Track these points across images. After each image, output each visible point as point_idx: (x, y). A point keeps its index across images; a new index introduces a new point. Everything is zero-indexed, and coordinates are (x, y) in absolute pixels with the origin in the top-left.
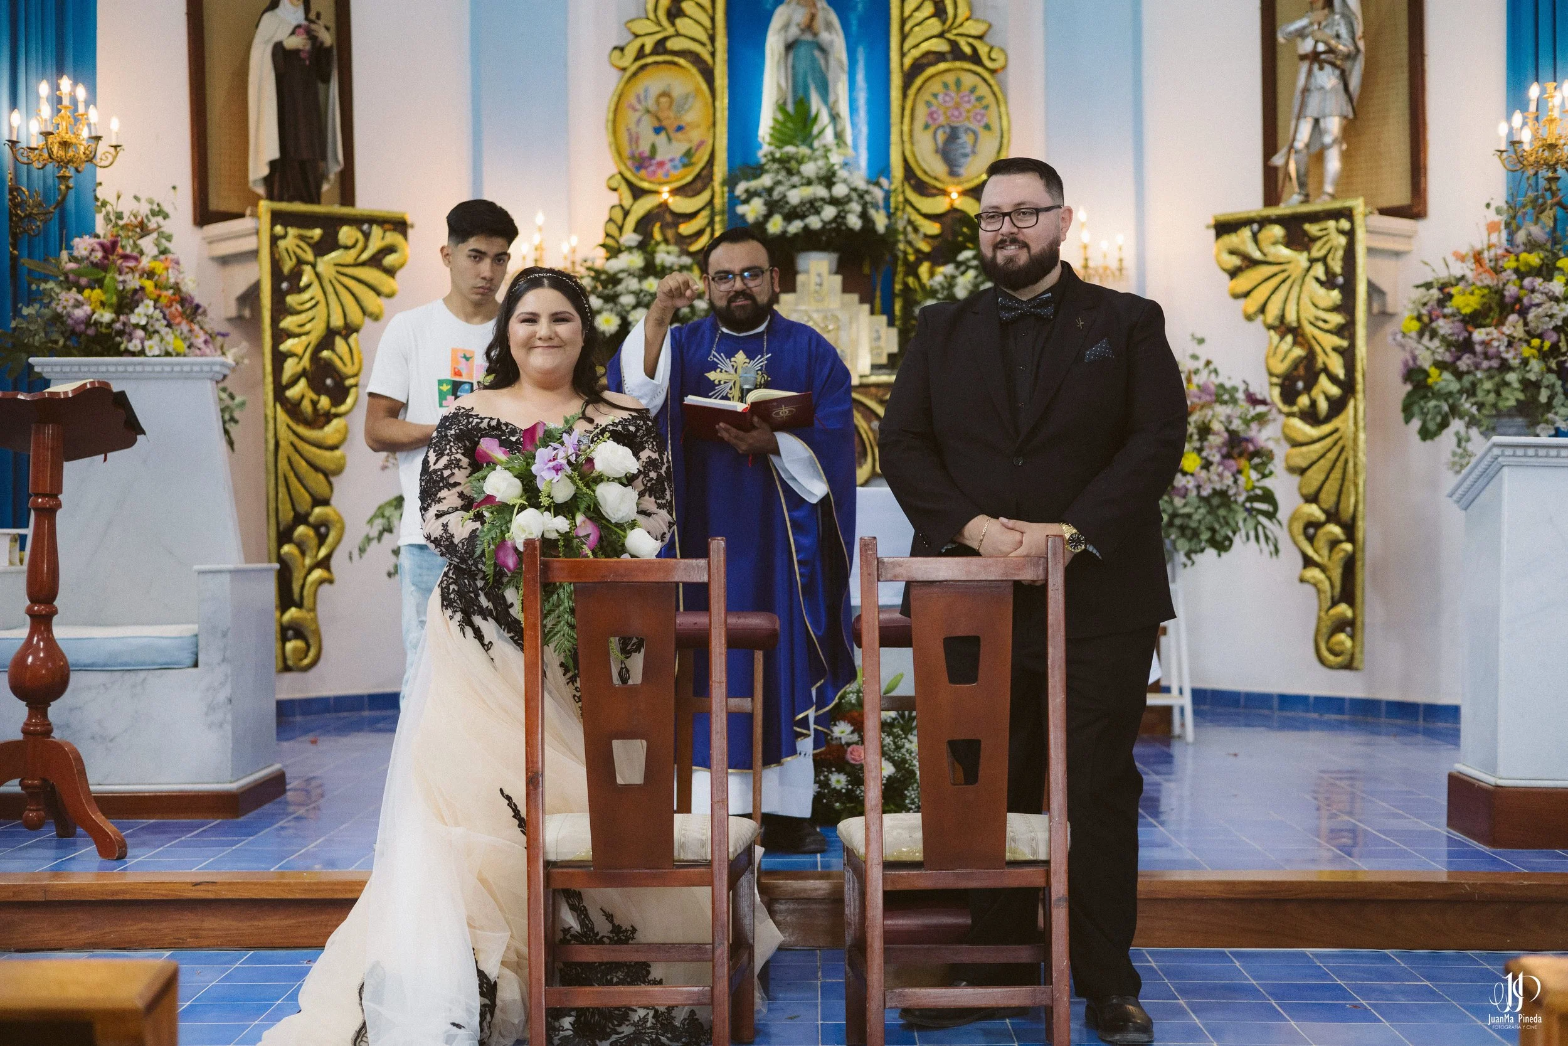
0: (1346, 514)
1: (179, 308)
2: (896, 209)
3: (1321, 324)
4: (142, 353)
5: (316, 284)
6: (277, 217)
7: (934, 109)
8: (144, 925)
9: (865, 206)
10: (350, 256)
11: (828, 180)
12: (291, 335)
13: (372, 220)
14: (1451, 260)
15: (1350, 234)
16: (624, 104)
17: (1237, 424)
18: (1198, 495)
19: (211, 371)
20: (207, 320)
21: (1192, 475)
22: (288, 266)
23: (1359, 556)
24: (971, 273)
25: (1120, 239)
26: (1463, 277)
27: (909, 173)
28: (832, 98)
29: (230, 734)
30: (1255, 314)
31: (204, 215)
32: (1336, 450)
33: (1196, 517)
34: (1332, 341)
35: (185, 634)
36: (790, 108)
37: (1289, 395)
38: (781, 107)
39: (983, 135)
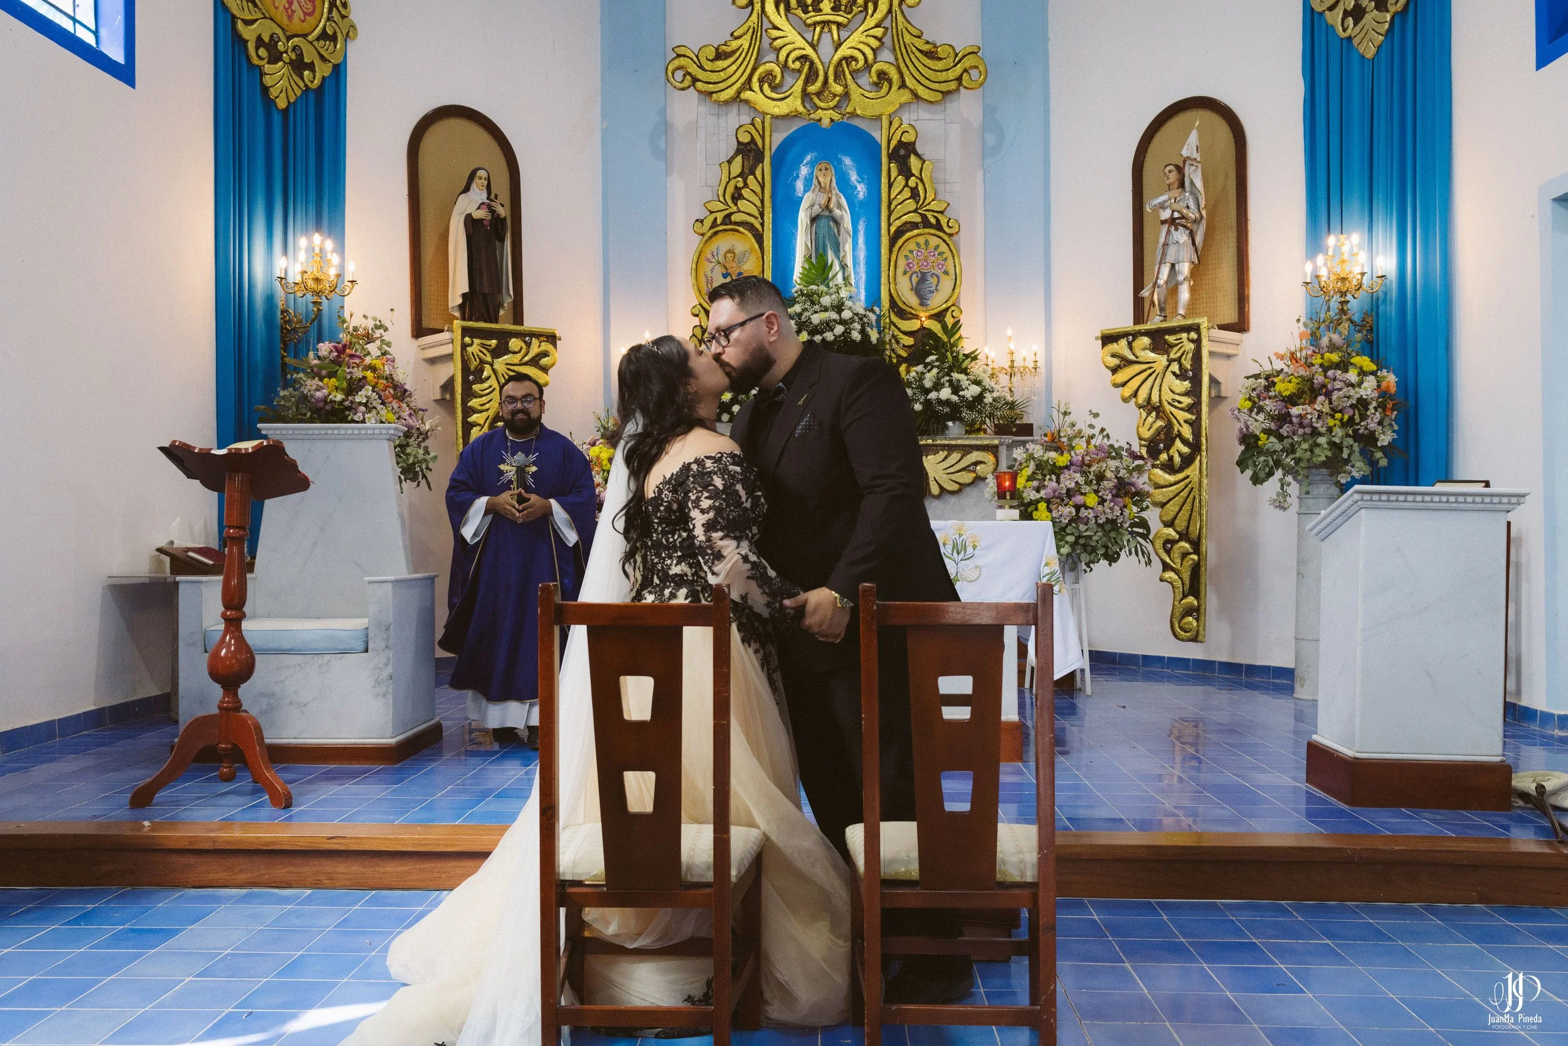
0: (1194, 532)
1: (392, 392)
2: (884, 328)
3: (1176, 404)
4: (363, 421)
5: (493, 376)
6: (466, 331)
7: (910, 261)
8: (291, 868)
9: (863, 325)
10: (516, 359)
11: (839, 308)
12: (475, 411)
13: (533, 335)
14: (1273, 358)
15: (1198, 342)
16: (703, 258)
17: (1123, 473)
18: (1096, 522)
19: (388, 433)
20: (412, 399)
21: (1092, 508)
22: (474, 364)
23: (1203, 563)
24: (935, 371)
25: (1035, 348)
26: (1282, 370)
27: (893, 303)
28: (842, 254)
29: (391, 702)
30: (1130, 397)
31: (419, 330)
32: (1187, 489)
33: (1095, 538)
34: (1183, 416)
35: (359, 628)
36: (814, 260)
37: (1154, 452)
38: (808, 259)
39: (943, 278)
